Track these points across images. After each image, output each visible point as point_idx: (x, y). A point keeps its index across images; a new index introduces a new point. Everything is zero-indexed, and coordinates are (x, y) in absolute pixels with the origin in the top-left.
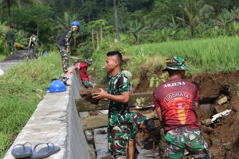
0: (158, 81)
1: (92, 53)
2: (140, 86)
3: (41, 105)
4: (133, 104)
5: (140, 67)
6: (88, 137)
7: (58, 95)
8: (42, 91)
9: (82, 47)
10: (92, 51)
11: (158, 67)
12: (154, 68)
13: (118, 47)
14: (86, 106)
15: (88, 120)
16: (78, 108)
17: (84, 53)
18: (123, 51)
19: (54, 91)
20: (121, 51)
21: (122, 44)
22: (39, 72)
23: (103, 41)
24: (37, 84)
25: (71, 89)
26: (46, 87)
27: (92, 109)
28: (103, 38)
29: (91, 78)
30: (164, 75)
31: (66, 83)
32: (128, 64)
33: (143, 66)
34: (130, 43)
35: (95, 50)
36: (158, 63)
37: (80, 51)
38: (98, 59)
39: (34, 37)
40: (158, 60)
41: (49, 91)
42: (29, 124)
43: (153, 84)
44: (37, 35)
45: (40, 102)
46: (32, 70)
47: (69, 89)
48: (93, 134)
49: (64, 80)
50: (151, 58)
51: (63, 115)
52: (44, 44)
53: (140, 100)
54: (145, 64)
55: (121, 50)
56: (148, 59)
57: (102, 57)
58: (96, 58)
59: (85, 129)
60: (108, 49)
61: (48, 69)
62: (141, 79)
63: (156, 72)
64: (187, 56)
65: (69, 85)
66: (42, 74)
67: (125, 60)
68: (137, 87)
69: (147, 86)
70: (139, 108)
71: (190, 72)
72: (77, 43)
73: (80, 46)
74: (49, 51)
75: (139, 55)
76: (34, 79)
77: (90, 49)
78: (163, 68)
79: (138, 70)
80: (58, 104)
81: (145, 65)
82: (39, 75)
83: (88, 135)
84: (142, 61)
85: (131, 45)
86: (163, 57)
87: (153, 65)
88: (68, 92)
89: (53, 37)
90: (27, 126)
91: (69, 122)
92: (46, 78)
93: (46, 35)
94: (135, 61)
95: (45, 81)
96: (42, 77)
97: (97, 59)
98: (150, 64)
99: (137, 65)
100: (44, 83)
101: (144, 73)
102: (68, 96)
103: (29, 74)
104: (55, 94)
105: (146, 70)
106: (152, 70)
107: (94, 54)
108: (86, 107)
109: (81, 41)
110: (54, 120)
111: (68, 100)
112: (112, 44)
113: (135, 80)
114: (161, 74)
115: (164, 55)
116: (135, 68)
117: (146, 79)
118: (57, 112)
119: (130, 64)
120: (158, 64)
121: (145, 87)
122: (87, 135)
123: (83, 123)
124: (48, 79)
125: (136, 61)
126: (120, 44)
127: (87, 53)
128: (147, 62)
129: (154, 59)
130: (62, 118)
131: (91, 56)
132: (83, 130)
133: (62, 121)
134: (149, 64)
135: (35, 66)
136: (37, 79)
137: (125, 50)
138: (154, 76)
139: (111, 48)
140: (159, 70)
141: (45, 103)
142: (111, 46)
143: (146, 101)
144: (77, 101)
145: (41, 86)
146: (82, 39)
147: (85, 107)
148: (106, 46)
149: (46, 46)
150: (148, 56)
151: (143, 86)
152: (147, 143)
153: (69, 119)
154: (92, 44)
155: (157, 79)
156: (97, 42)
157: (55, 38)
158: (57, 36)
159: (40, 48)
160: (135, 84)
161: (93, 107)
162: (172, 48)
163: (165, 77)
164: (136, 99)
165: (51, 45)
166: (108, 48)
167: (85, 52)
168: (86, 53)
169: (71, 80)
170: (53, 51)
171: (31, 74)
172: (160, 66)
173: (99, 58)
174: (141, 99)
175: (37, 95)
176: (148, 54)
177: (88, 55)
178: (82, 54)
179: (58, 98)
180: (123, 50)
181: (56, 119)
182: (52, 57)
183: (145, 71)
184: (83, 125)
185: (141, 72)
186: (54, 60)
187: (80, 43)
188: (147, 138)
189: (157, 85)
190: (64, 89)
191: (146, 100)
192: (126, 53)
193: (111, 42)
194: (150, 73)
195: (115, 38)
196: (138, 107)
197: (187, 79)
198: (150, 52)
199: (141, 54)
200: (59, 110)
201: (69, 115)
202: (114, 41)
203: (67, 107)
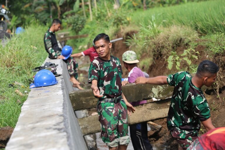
0: (179, 61)
1: (84, 24)
2: (153, 68)
3: (26, 107)
4: (147, 95)
5: (153, 42)
6: (89, 143)
7: (47, 90)
8: (22, 85)
9: (70, 17)
10: (83, 22)
11: (177, 41)
12: (172, 42)
13: (119, 15)
14: (85, 101)
15: (89, 121)
16: (74, 105)
17: (72, 25)
18: (126, 21)
19: (41, 86)
20: (123, 20)
21: (124, 10)
22: (16, 59)
23: (97, 8)
24: (15, 75)
25: (63, 80)
26: (28, 79)
27: (92, 105)
28: (97, 5)
29: (85, 59)
30: (186, 52)
31: (56, 72)
32: (135, 38)
33: (156, 41)
34: (134, 7)
35: (87, 20)
36: (177, 35)
37: (67, 22)
38: (92, 33)
39: (3, 8)
40: (176, 31)
41: (34, 86)
42: (14, 137)
43: (172, 66)
44: (6, 4)
45: (24, 103)
46: (6, 57)
47: (61, 80)
48: (95, 138)
49: (53, 69)
50: (165, 29)
51: (60, 122)
52: (16, 16)
53: (157, 89)
54: (159, 37)
55: (123, 18)
56: (162, 30)
57: (97, 30)
58: (89, 30)
59: (85, 133)
60: (105, 19)
61: (27, 54)
62: (154, 59)
63: (175, 48)
64: (217, 23)
65: (60, 75)
66: (20, 60)
67: (130, 33)
68: (149, 69)
69: (164, 67)
70: (156, 100)
71: (223, 48)
72: (61, 12)
73: (67, 16)
74: (25, 27)
75: (149, 26)
76: (9, 68)
77: (80, 19)
78: (183, 42)
79: (150, 46)
80: (49, 105)
81: (159, 39)
82: (16, 63)
83: (89, 140)
84: (155, 33)
85: (135, 10)
86: (183, 26)
87: (170, 38)
88: (59, 85)
89: (27, 6)
90: (11, 140)
91: (70, 131)
92: (26, 66)
93: (18, 3)
94: (144, 34)
95: (25, 71)
96: (20, 65)
97: (90, 32)
98: (166, 37)
99: (148, 39)
100: (24, 73)
101: (158, 49)
102: (61, 92)
103: (3, 63)
104: (43, 89)
105: (160, 45)
106: (169, 46)
107: (87, 26)
108: (85, 103)
109: (67, 9)
110: (48, 129)
111: (63, 98)
112: (111, 11)
113: (146, 59)
114: (182, 51)
115: (184, 24)
116: (145, 43)
117: (162, 58)
118: (50, 116)
119: (137, 38)
120: (177, 37)
121: (161, 69)
122: (87, 141)
123: (81, 125)
124: (29, 68)
125: (146, 33)
126: (122, 12)
127: (77, 24)
128: (162, 34)
129: (171, 30)
130: (58, 125)
131: (82, 29)
132: (83, 135)
133: (59, 130)
134: (164, 38)
135: (9, 51)
136: (13, 68)
137: (128, 19)
138: (172, 54)
139: (109, 18)
140: (178, 45)
141: (31, 104)
142: (109, 14)
143: (165, 91)
144: (73, 96)
145: (21, 78)
146: (68, 6)
147: (83, 104)
148: (102, 14)
149: (20, 18)
150: (162, 26)
151: (157, 67)
152: (169, 147)
153: (68, 127)
154: (83, 12)
155: (177, 58)
156: (89, 9)
157: (31, 6)
158: (33, 3)
159: (12, 22)
160: (146, 66)
161: (94, 102)
162: (195, 13)
163: (188, 54)
164: (152, 88)
165: (25, 17)
166: (105, 17)
167: (74, 23)
168: (75, 25)
169: (61, 67)
170: (31, 27)
171: (6, 62)
172: (179, 39)
173: (93, 31)
174: (159, 87)
175: (17, 90)
176: (162, 23)
177: (79, 27)
178: (69, 26)
179: (48, 95)
180: (126, 19)
181: (50, 128)
182: (31, 35)
183: (159, 47)
184: (82, 129)
185: (153, 49)
186: (34, 39)
187: (65, 11)
188: (169, 140)
189: (178, 66)
190: (54, 81)
191: (165, 89)
192: (131, 22)
193: (109, 8)
194: (167, 50)
195: (114, 3)
196: (154, 99)
197: (219, 56)
198: (164, 21)
199: (152, 24)
200: (52, 114)
201: (68, 121)
202: (113, 7)
203: (63, 109)
